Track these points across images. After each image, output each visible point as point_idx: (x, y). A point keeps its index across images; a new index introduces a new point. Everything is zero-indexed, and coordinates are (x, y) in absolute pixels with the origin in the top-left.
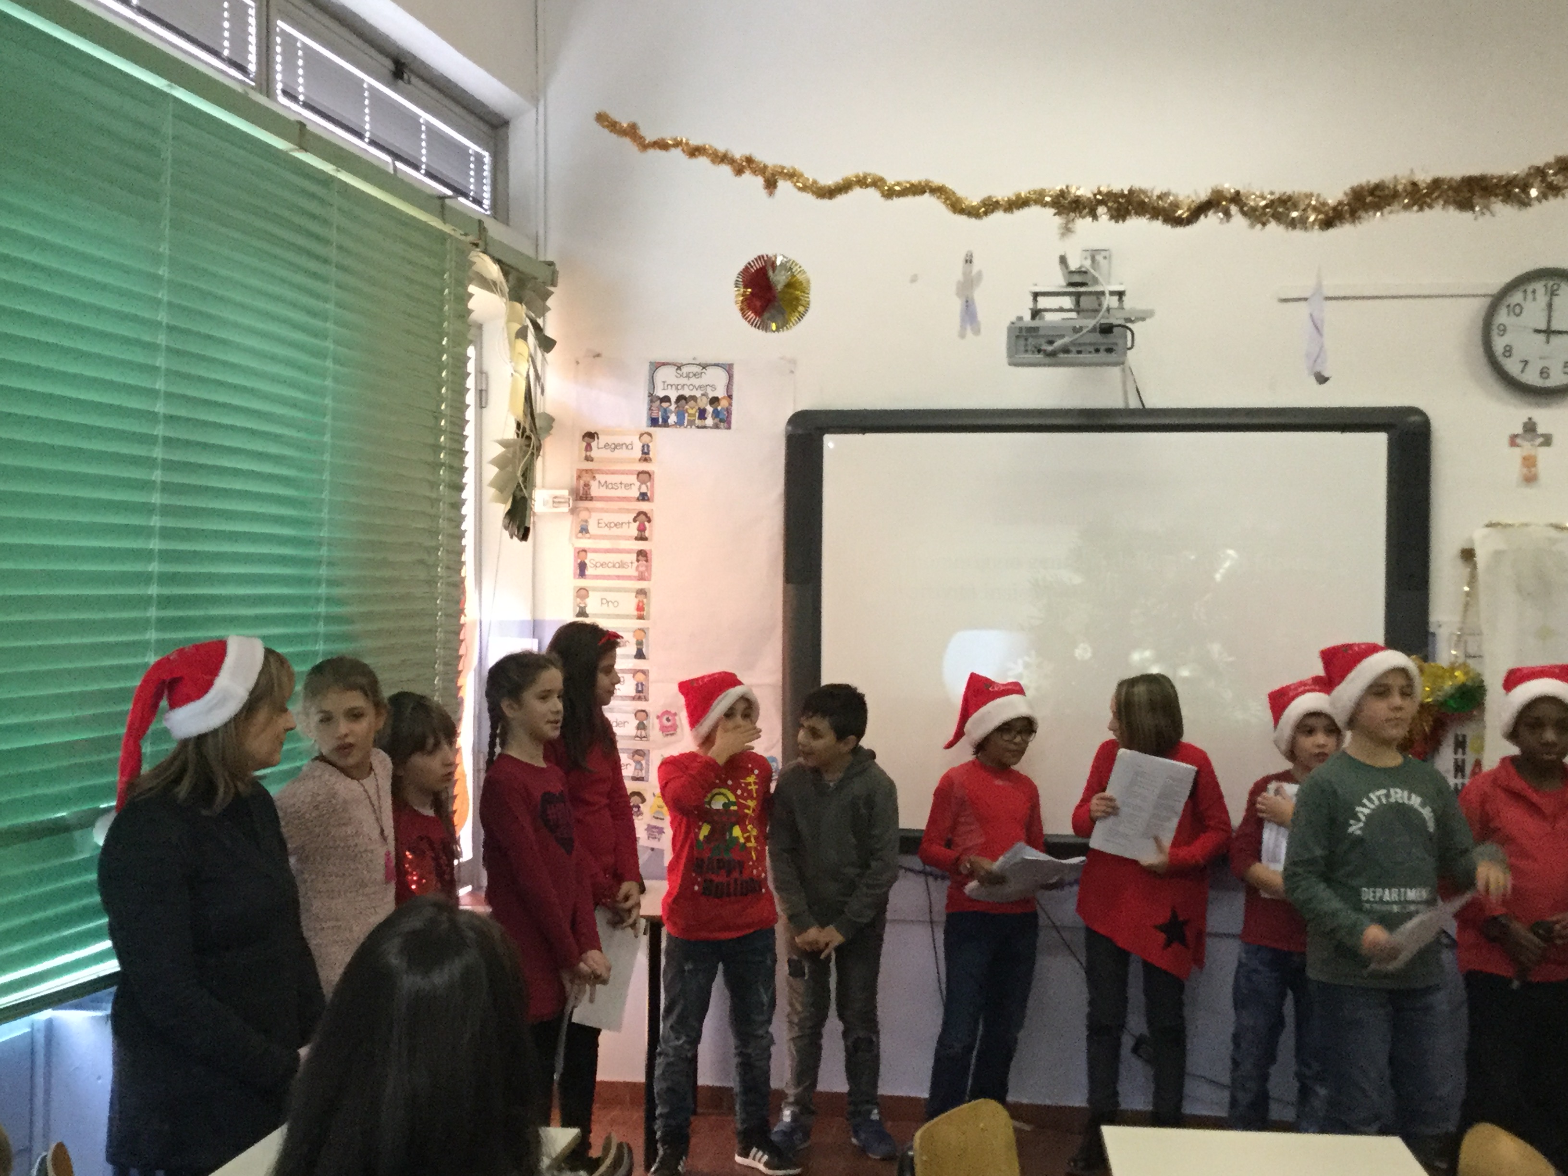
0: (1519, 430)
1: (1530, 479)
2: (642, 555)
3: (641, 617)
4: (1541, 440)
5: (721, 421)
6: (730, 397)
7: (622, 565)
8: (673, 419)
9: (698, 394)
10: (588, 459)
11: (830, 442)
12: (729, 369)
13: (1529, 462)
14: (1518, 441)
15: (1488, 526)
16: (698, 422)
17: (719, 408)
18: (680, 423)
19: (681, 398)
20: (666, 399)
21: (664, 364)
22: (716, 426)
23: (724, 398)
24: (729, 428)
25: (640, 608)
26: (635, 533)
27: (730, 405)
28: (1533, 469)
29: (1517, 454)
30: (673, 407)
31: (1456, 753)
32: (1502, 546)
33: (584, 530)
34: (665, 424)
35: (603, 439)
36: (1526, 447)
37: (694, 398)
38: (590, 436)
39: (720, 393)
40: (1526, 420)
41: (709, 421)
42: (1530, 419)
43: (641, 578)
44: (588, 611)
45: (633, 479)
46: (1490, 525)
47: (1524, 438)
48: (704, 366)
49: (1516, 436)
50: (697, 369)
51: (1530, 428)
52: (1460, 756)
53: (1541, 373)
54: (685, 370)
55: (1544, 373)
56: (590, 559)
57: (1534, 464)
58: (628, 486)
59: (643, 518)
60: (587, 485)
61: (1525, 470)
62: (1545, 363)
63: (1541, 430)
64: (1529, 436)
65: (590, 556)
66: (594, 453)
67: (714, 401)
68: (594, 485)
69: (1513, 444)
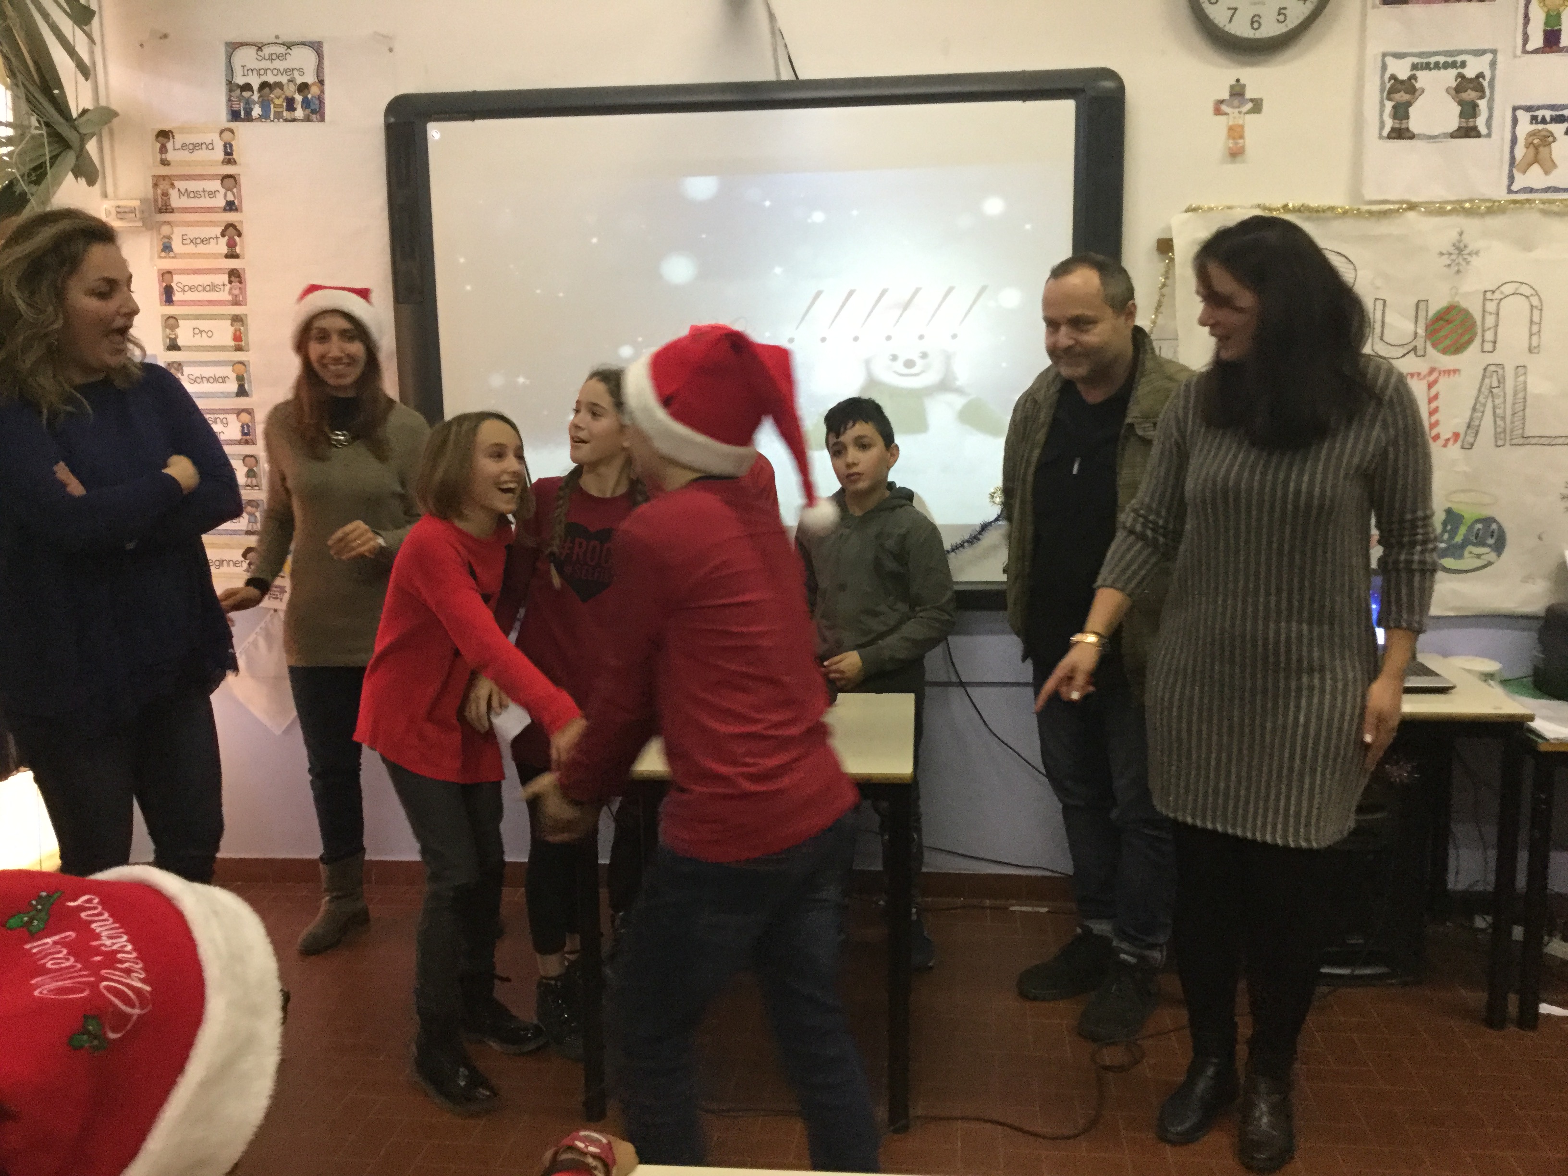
0: (1226, 95)
1: (1236, 153)
2: (235, 275)
3: (239, 349)
4: (1250, 105)
5: (314, 112)
6: (321, 82)
7: (213, 288)
8: (257, 111)
9: (284, 79)
10: (165, 163)
11: (435, 132)
12: (317, 47)
13: (1236, 132)
14: (1224, 108)
15: (1187, 211)
16: (286, 114)
17: (309, 96)
18: (265, 116)
19: (264, 85)
20: (248, 87)
21: (242, 44)
22: (307, 119)
23: (314, 84)
24: (322, 119)
25: (237, 338)
26: (225, 250)
27: (322, 92)
28: (1241, 141)
29: (1222, 124)
30: (256, 97)
33: (167, 248)
34: (249, 118)
35: (179, 139)
36: (1233, 115)
37: (279, 85)
38: (164, 135)
40: (1233, 82)
41: (299, 113)
42: (1238, 80)
43: (236, 303)
44: (180, 342)
45: (216, 185)
46: (1189, 210)
47: (1231, 104)
48: (289, 46)
49: (1222, 102)
50: (281, 50)
51: (1237, 92)
53: (1252, 23)
54: (267, 51)
55: (1255, 21)
56: (177, 281)
57: (1241, 136)
58: (212, 194)
59: (232, 231)
60: (165, 194)
61: (1231, 143)
62: (1258, 10)
63: (1249, 95)
64: (1236, 102)
65: (176, 278)
66: (170, 156)
67: (303, 88)
68: (173, 194)
69: (1218, 112)
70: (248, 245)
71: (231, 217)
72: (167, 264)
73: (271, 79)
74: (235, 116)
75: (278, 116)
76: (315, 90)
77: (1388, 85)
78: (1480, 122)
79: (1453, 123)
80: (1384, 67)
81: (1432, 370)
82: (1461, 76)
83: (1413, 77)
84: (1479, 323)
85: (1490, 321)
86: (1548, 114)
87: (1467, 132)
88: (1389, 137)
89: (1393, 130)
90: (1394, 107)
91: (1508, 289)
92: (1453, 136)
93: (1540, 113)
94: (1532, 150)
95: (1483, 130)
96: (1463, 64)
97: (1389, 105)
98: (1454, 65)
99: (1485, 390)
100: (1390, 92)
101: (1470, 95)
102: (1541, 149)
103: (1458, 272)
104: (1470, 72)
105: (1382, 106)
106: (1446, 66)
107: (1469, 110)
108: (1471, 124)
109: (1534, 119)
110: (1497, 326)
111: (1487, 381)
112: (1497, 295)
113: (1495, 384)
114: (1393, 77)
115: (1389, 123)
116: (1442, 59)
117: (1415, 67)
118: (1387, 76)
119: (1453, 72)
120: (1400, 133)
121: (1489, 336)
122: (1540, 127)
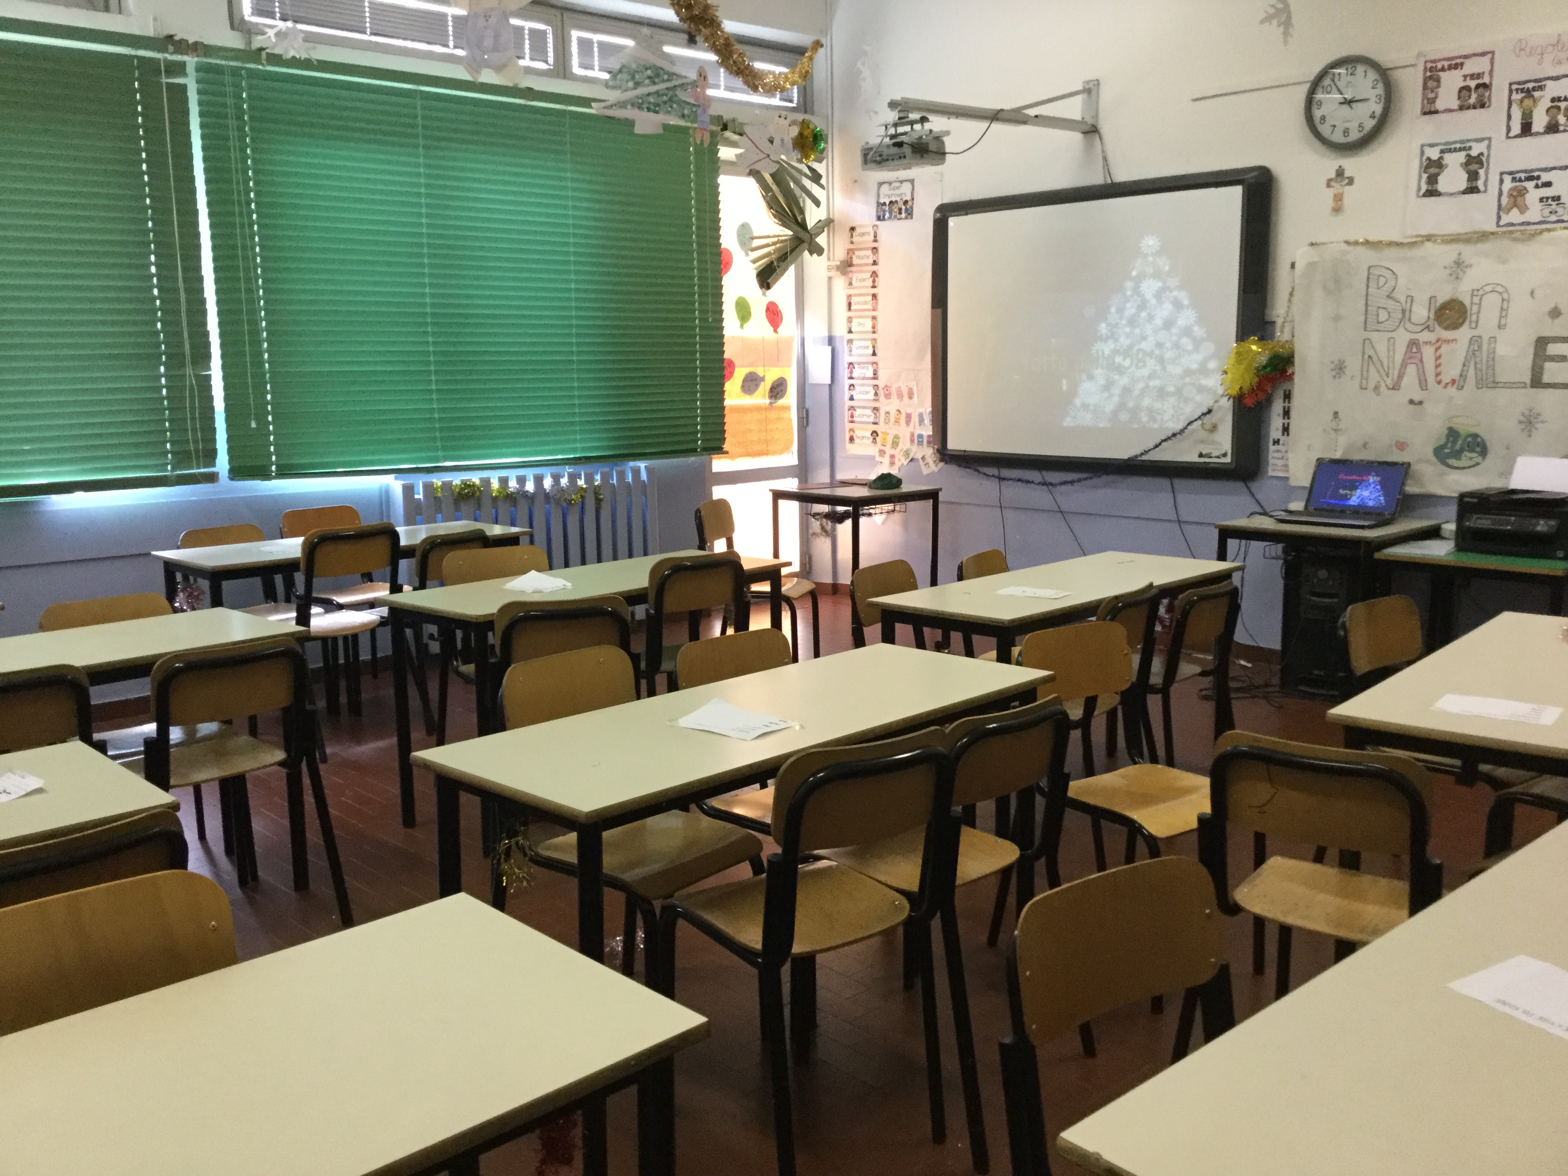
0: (1334, 176)
1: (1337, 210)
2: (874, 296)
3: (874, 332)
4: (1347, 181)
5: (909, 214)
6: (913, 199)
7: (866, 303)
8: (887, 215)
9: (898, 199)
10: (852, 243)
11: (952, 222)
12: (912, 182)
13: (1338, 198)
14: (1333, 183)
15: (1307, 246)
16: (898, 216)
17: (908, 206)
18: (890, 218)
19: (891, 202)
20: (884, 204)
21: (884, 183)
22: (906, 218)
23: (910, 200)
24: (912, 218)
25: (874, 327)
26: (871, 284)
27: (913, 204)
29: (1330, 193)
30: (887, 208)
31: (1284, 402)
32: (1316, 259)
33: (851, 284)
34: (884, 219)
35: (858, 231)
36: (1337, 187)
37: (896, 202)
38: (853, 229)
39: (908, 198)
40: (1338, 167)
41: (903, 215)
42: (1341, 167)
43: (874, 310)
44: (853, 330)
45: (869, 252)
46: (1310, 245)
47: (1336, 181)
48: (901, 182)
49: (1331, 180)
50: (898, 184)
51: (1340, 173)
52: (1286, 404)
53: (1344, 132)
54: (894, 185)
55: (1346, 132)
56: (854, 300)
57: (1341, 200)
58: (868, 257)
59: (874, 274)
60: (851, 258)
61: (1335, 204)
62: (1347, 125)
63: (1347, 174)
64: (1339, 179)
65: (853, 298)
66: (855, 239)
67: (906, 202)
68: (854, 257)
69: (1329, 185)
70: (880, 281)
71: (874, 268)
72: (851, 292)
73: (893, 199)
74: (879, 219)
75: (895, 217)
76: (910, 203)
77: (1425, 164)
78: (1480, 184)
79: (1463, 185)
80: (1422, 153)
81: (1438, 340)
82: (1469, 156)
83: (1441, 158)
84: (1469, 311)
85: (1475, 309)
86: (1523, 175)
87: (1472, 190)
88: (1424, 195)
89: (1427, 190)
90: (1429, 177)
91: (1488, 288)
92: (1464, 192)
93: (1518, 176)
94: (1512, 199)
95: (1482, 188)
96: (1470, 148)
97: (1425, 176)
98: (1464, 149)
99: (1471, 353)
100: (1427, 167)
101: (1474, 167)
102: (1519, 199)
103: (1457, 278)
104: (1474, 153)
105: (1420, 177)
106: (1460, 150)
107: (1473, 176)
108: (1474, 185)
109: (1514, 180)
110: (1479, 312)
111: (1472, 347)
112: (1481, 293)
113: (1476, 348)
114: (1429, 159)
115: (1424, 187)
116: (1458, 146)
117: (1442, 152)
118: (1425, 158)
119: (1464, 153)
120: (1432, 193)
121: (1474, 318)
122: (1518, 184)
